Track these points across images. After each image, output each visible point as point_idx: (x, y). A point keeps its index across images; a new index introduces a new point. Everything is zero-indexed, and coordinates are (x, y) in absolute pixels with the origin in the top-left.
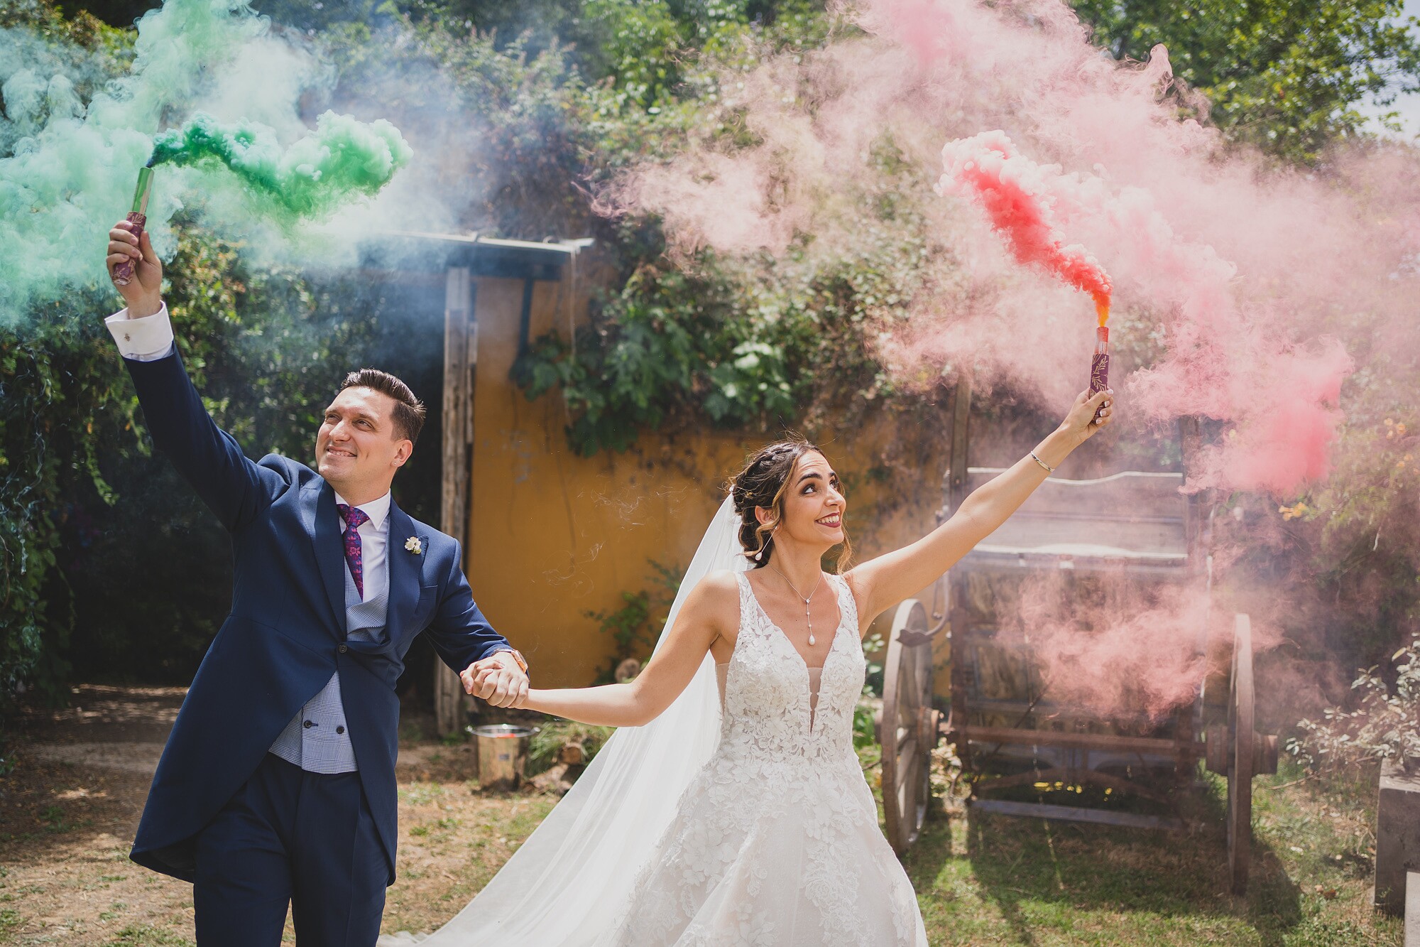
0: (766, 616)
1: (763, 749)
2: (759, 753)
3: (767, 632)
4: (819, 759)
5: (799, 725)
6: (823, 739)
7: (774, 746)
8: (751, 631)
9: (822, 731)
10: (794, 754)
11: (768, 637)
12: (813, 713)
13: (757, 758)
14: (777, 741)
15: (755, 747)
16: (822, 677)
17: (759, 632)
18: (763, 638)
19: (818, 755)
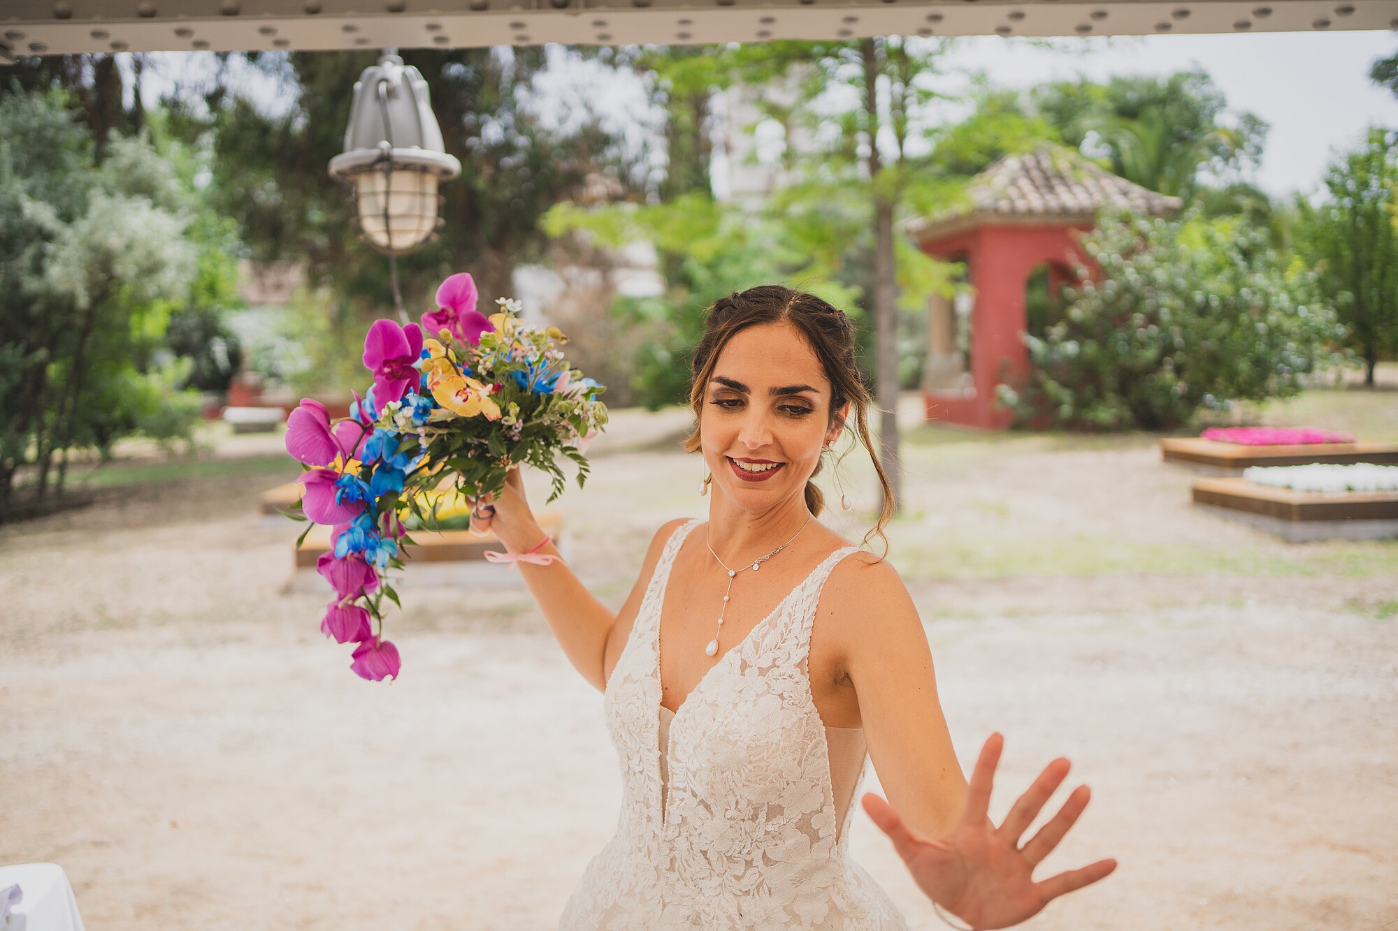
4: (673, 876)
6: (682, 844)
9: (680, 825)
12: (664, 790)
16: (670, 731)
19: (672, 868)
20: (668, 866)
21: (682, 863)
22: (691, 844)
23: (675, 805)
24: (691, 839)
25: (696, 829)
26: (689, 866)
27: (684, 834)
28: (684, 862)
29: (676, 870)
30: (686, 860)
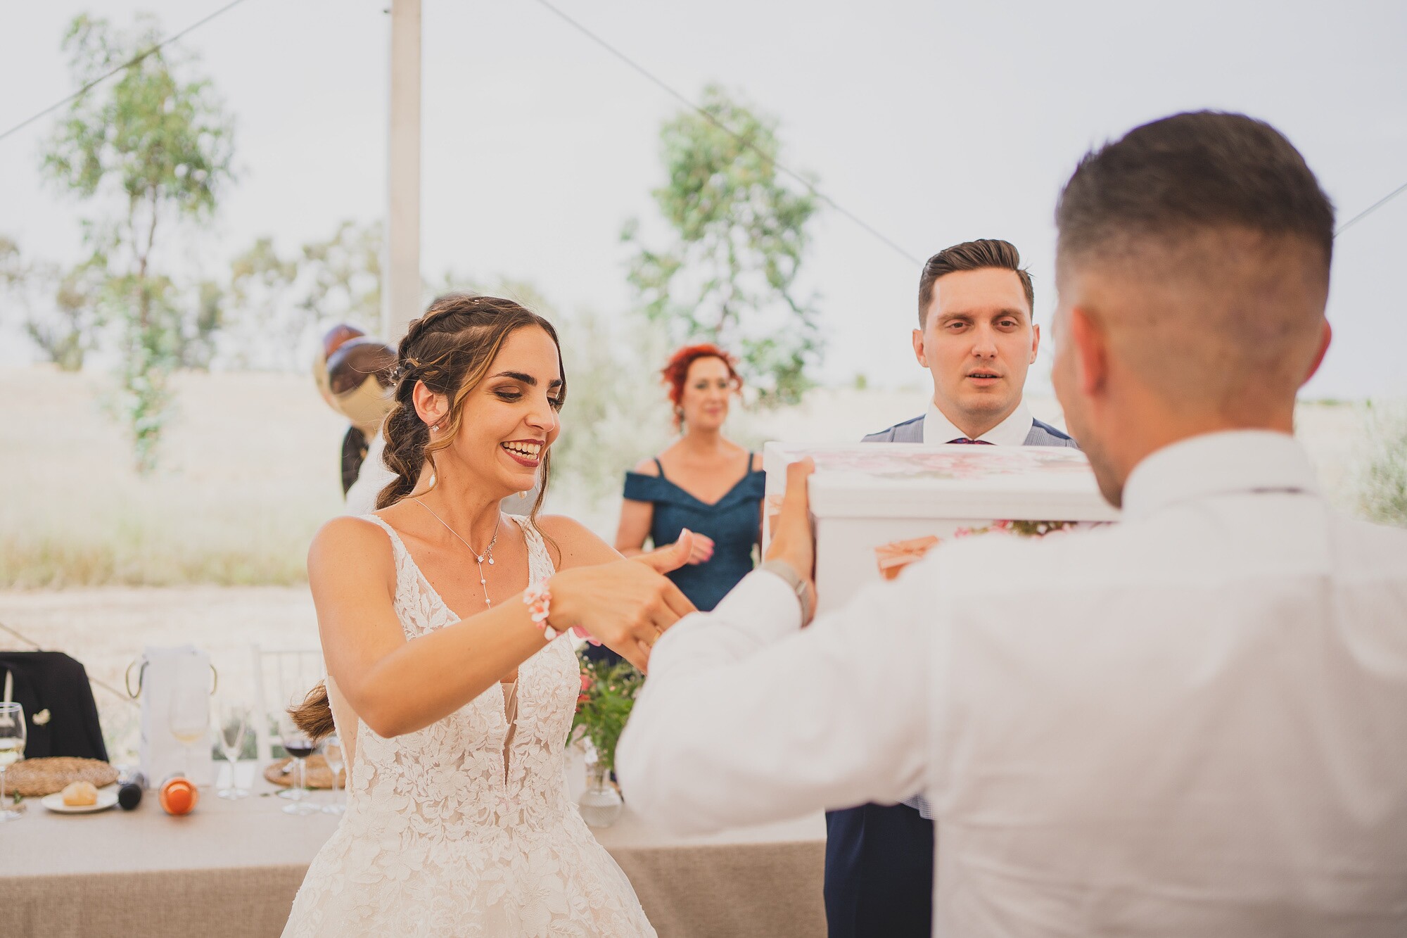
20: (517, 821)
21: (528, 812)
22: (534, 790)
23: (518, 762)
24: (534, 787)
25: (536, 775)
26: (534, 812)
27: (526, 783)
28: (530, 810)
29: (525, 821)
30: (531, 808)
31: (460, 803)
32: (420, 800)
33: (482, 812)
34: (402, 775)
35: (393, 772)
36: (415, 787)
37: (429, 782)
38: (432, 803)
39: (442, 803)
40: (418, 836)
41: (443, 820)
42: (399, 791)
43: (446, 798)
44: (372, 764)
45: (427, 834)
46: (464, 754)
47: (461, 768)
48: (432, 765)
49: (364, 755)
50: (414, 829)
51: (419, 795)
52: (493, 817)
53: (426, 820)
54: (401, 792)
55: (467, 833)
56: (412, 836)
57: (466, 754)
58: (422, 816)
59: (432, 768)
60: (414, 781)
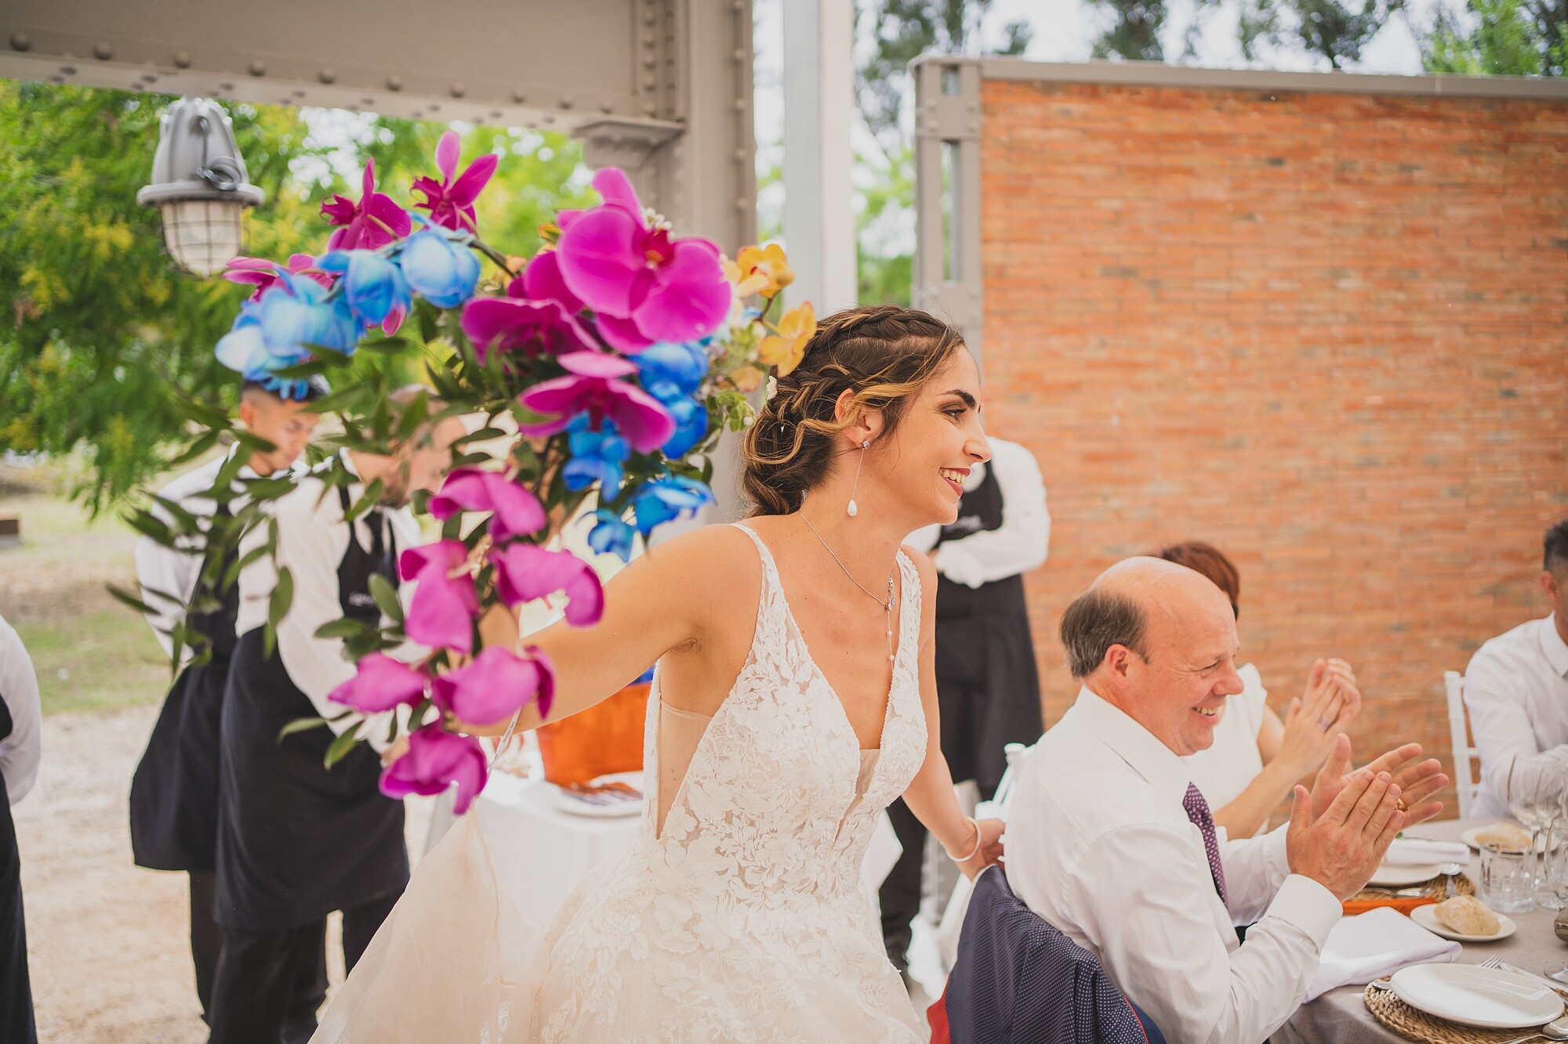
0: (800, 639)
1: (751, 886)
2: (742, 892)
3: (803, 675)
5: (817, 844)
6: (843, 860)
7: (771, 882)
8: (772, 669)
9: (846, 848)
10: (800, 891)
11: (804, 688)
13: (739, 901)
14: (778, 872)
15: (738, 880)
16: (877, 768)
17: (786, 672)
18: (793, 688)
20: (830, 890)
21: (838, 880)
22: (849, 858)
23: (848, 831)
24: (850, 854)
25: (856, 843)
27: (846, 851)
28: (840, 878)
29: (835, 888)
30: (842, 875)
31: (786, 871)
32: (743, 864)
33: (802, 882)
34: (729, 836)
35: (719, 830)
36: (741, 849)
37: (760, 847)
38: (758, 868)
39: (768, 870)
40: (735, 902)
41: (765, 888)
42: (722, 851)
43: (774, 865)
44: (694, 815)
45: (745, 900)
46: (804, 823)
47: (798, 836)
48: (769, 831)
49: (686, 803)
50: (732, 893)
51: (745, 858)
52: (813, 885)
53: (746, 885)
54: (725, 852)
55: (785, 902)
56: (730, 900)
57: (807, 823)
58: (743, 880)
59: (768, 833)
60: (742, 845)
